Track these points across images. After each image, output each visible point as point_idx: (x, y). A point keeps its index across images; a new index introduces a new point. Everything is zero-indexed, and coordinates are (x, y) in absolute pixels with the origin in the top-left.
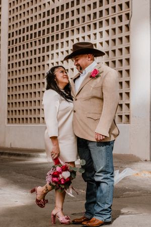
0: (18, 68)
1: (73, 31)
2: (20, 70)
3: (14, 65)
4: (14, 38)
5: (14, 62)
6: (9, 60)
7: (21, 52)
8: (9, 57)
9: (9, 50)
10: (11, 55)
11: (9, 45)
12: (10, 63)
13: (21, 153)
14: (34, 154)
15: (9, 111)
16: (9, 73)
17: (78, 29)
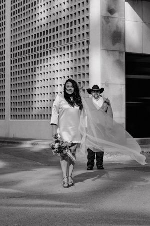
0: (18, 76)
1: (54, 50)
2: (19, 78)
3: (15, 73)
4: (15, 52)
5: (15, 71)
6: (12, 69)
7: (20, 63)
8: (12, 67)
9: (12, 61)
10: (13, 65)
11: (12, 57)
12: (13, 71)
13: (16, 141)
14: (22, 142)
15: (12, 109)
16: (12, 79)
17: (58, 49)
